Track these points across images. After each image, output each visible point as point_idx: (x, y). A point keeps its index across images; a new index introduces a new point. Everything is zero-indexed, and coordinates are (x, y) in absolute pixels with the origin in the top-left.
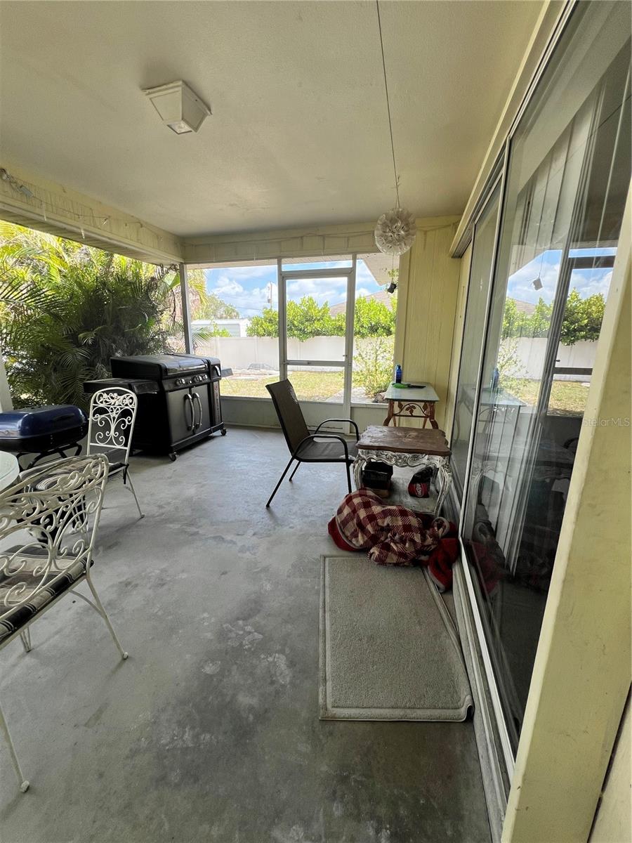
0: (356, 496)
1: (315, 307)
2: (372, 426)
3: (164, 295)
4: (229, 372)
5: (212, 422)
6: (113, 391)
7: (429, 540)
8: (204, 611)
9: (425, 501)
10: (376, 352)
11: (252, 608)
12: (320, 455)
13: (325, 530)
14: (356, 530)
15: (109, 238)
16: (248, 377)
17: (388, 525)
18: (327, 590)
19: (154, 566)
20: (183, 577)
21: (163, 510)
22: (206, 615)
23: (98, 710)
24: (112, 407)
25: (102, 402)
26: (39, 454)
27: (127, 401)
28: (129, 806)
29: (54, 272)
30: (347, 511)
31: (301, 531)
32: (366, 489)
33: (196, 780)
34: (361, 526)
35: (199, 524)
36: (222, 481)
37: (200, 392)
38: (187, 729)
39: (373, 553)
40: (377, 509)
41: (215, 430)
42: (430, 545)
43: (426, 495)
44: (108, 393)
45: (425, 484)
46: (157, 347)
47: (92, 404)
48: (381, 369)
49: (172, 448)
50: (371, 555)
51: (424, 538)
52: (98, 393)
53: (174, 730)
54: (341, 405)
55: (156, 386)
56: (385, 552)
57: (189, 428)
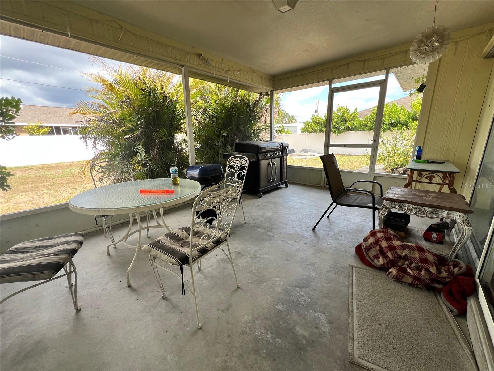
0: (379, 232)
1: (348, 113)
2: (394, 187)
3: (261, 109)
4: (293, 151)
5: (281, 179)
6: (237, 157)
7: (444, 274)
8: (277, 277)
9: (440, 246)
10: (396, 140)
11: (304, 284)
12: (352, 202)
13: (353, 251)
14: (378, 254)
15: (239, 81)
16: (300, 157)
17: (406, 255)
18: (354, 287)
19: (252, 248)
20: (266, 257)
21: (255, 221)
22: (278, 279)
23: (227, 307)
24: (236, 165)
25: (232, 163)
26: (204, 186)
27: (244, 162)
28: (241, 355)
29: (213, 102)
30: (371, 240)
31: (335, 247)
32: (387, 229)
33: (274, 360)
34: (382, 252)
35: (274, 232)
36: (286, 211)
37: (277, 161)
38: (269, 333)
39: (391, 272)
40: (396, 243)
41: (282, 184)
42: (445, 278)
43: (441, 242)
44: (235, 158)
45: (440, 234)
46: (255, 137)
47: (228, 163)
48: (399, 152)
49: (260, 190)
50: (390, 273)
51: (439, 271)
52: (231, 158)
53: (262, 330)
54: (367, 174)
55: (255, 157)
56: (401, 274)
57: (269, 181)
